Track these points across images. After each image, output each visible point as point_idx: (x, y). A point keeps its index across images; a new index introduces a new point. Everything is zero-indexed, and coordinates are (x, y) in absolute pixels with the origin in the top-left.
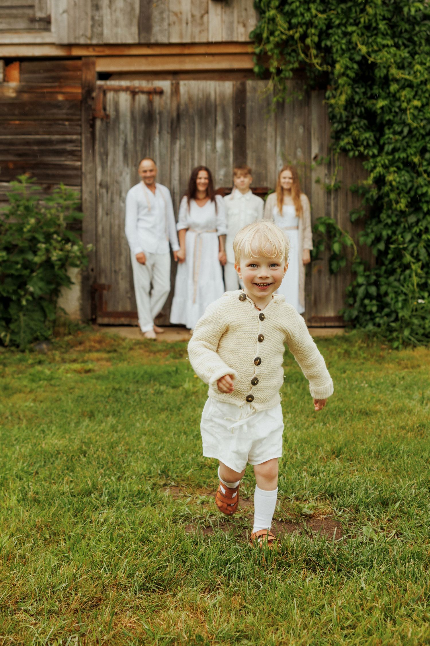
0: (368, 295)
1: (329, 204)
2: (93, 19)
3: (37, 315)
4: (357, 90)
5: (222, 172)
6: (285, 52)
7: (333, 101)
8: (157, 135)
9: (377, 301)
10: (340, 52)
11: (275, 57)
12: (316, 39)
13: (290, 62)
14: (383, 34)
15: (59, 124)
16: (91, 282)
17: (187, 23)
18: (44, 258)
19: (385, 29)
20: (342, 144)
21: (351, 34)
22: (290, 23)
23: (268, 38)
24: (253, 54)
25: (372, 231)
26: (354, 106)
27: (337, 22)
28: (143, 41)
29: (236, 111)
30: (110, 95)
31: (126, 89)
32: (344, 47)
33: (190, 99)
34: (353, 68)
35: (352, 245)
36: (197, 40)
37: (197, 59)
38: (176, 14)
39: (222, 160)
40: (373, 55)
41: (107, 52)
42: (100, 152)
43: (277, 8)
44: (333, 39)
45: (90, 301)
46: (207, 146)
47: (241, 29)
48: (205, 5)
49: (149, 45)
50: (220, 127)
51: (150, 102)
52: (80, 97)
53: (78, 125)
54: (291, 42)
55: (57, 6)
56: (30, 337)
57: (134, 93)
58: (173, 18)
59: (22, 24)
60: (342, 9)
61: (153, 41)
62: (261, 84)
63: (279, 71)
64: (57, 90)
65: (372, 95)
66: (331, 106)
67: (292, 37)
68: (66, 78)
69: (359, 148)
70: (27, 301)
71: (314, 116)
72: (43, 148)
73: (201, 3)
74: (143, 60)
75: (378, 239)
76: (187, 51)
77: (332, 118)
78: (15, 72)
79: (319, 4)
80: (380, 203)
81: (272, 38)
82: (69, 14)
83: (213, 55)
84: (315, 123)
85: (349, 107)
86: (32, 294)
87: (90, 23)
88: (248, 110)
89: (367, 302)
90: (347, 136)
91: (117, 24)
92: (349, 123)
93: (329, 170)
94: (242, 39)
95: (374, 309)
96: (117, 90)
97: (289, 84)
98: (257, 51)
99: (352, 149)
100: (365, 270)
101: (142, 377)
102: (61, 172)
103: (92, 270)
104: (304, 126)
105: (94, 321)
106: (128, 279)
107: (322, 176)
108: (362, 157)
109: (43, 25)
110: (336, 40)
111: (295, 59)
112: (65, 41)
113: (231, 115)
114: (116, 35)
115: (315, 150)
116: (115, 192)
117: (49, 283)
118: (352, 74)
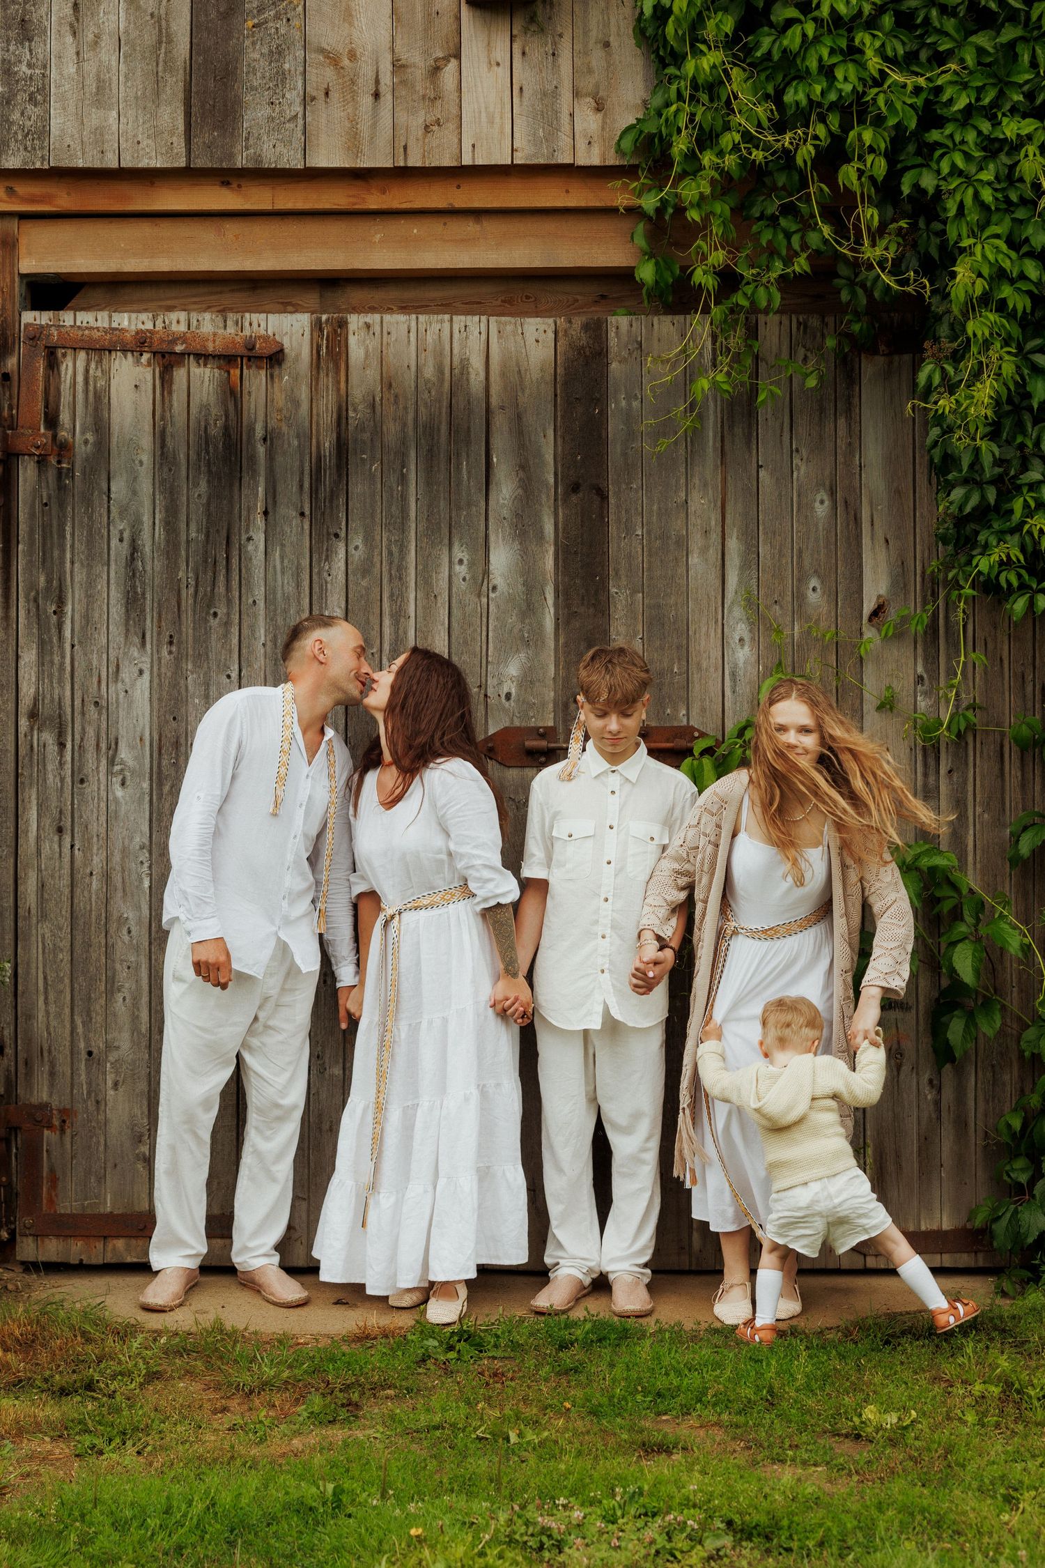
2: (7, 71)
5: (513, 669)
6: (756, 212)
7: (945, 404)
8: (260, 521)
10: (973, 216)
11: (716, 229)
12: (880, 167)
13: (772, 251)
17: (377, 95)
20: (984, 564)
21: (1015, 146)
22: (776, 101)
23: (691, 157)
24: (634, 212)
26: (1027, 418)
27: (962, 102)
28: (200, 163)
29: (565, 432)
30: (73, 367)
31: (139, 344)
32: (987, 195)
33: (388, 383)
34: (1023, 277)
36: (415, 161)
37: (415, 228)
38: (333, 59)
39: (512, 620)
41: (64, 200)
42: (32, 586)
43: (730, 42)
44: (945, 167)
47: (588, 121)
48: (446, 23)
49: (227, 176)
50: (505, 491)
51: (232, 395)
54: (781, 177)
57: (167, 358)
58: (322, 75)
60: (980, 51)
61: (241, 162)
62: (665, 325)
63: (729, 280)
66: (939, 419)
67: (788, 157)
71: (873, 452)
73: (431, 16)
74: (203, 232)
76: (374, 201)
77: (944, 466)
79: (891, 34)
81: (707, 158)
83: (477, 214)
84: (874, 480)
85: (1008, 423)
88: (614, 426)
90: (1001, 536)
91: (101, 95)
92: (1007, 487)
93: (931, 660)
94: (591, 157)
96: (101, 348)
97: (772, 331)
98: (649, 202)
99: (1023, 587)
101: (200, 1528)
104: (832, 493)
106: (142, 1086)
107: (903, 685)
110: (955, 171)
111: (796, 241)
113: (548, 448)
114: (99, 132)
115: (875, 586)
116: (90, 743)
118: (1019, 302)
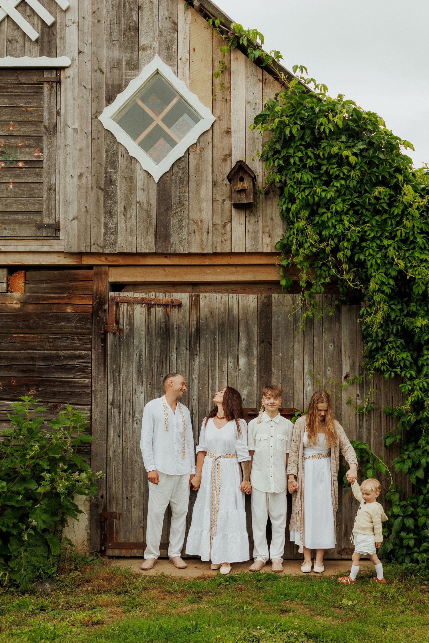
0: (404, 528)
1: (361, 427)
2: (106, 226)
3: (40, 550)
4: (393, 307)
5: (245, 392)
6: (315, 266)
7: (368, 319)
8: (175, 351)
9: (415, 534)
10: (375, 267)
11: (305, 270)
12: (349, 253)
13: (320, 276)
14: (421, 248)
15: (68, 338)
16: (100, 511)
17: (208, 233)
18: (48, 488)
19: (423, 243)
20: (377, 364)
21: (387, 247)
22: (320, 234)
23: (297, 250)
24: (280, 265)
25: (409, 457)
26: (390, 323)
27: (372, 235)
28: (159, 251)
29: (260, 326)
30: (123, 308)
31: (142, 302)
32: (379, 261)
33: (211, 313)
34: (389, 284)
35: (387, 472)
36: (219, 251)
37: (219, 270)
38: (196, 223)
39: (245, 378)
40: (410, 271)
41: (121, 261)
42: (112, 368)
43: (307, 219)
44: (367, 253)
45: (99, 531)
46: (230, 362)
47: (267, 240)
48: (228, 212)
49: (166, 255)
50: (243, 343)
51: (167, 316)
52: (91, 310)
53: (88, 339)
54: (321, 256)
55: (66, 212)
56: (32, 576)
57: (149, 305)
58: (193, 227)
59: (28, 231)
60: (377, 221)
61: (170, 251)
62: (288, 297)
63: (309, 285)
64: (66, 301)
65: (408, 312)
66: (366, 323)
67: (323, 250)
68: (76, 289)
69: (395, 370)
70: (29, 535)
71: (346, 332)
72: (49, 363)
73: (224, 211)
74: (160, 270)
75: (416, 466)
76: (207, 262)
77: (366, 337)
78: (19, 282)
79: (352, 216)
80: (418, 427)
81: (301, 251)
82: (79, 221)
83: (236, 266)
84: (346, 340)
85: (385, 325)
86: (34, 528)
87: (102, 230)
88: (274, 325)
89: (403, 534)
90: (382, 356)
91: (131, 232)
92: (384, 342)
93: (361, 390)
94: (268, 250)
95: (412, 543)
96: (131, 302)
97: (318, 298)
98: (285, 263)
99: (388, 370)
100: (400, 500)
101: (158, 634)
102: (69, 390)
103: (102, 497)
104: (334, 343)
105: (103, 553)
106: (142, 507)
107: (354, 397)
108: (399, 379)
109: (51, 232)
110: (370, 254)
111: (327, 274)
112: (76, 250)
113: (255, 330)
114: (131, 243)
115: (346, 369)
116: (128, 412)
117: (54, 514)
118: (388, 291)
